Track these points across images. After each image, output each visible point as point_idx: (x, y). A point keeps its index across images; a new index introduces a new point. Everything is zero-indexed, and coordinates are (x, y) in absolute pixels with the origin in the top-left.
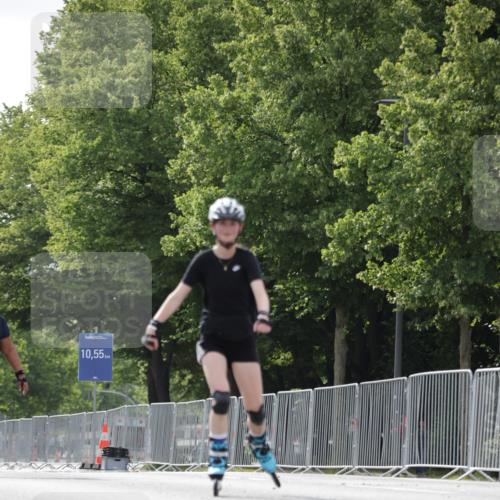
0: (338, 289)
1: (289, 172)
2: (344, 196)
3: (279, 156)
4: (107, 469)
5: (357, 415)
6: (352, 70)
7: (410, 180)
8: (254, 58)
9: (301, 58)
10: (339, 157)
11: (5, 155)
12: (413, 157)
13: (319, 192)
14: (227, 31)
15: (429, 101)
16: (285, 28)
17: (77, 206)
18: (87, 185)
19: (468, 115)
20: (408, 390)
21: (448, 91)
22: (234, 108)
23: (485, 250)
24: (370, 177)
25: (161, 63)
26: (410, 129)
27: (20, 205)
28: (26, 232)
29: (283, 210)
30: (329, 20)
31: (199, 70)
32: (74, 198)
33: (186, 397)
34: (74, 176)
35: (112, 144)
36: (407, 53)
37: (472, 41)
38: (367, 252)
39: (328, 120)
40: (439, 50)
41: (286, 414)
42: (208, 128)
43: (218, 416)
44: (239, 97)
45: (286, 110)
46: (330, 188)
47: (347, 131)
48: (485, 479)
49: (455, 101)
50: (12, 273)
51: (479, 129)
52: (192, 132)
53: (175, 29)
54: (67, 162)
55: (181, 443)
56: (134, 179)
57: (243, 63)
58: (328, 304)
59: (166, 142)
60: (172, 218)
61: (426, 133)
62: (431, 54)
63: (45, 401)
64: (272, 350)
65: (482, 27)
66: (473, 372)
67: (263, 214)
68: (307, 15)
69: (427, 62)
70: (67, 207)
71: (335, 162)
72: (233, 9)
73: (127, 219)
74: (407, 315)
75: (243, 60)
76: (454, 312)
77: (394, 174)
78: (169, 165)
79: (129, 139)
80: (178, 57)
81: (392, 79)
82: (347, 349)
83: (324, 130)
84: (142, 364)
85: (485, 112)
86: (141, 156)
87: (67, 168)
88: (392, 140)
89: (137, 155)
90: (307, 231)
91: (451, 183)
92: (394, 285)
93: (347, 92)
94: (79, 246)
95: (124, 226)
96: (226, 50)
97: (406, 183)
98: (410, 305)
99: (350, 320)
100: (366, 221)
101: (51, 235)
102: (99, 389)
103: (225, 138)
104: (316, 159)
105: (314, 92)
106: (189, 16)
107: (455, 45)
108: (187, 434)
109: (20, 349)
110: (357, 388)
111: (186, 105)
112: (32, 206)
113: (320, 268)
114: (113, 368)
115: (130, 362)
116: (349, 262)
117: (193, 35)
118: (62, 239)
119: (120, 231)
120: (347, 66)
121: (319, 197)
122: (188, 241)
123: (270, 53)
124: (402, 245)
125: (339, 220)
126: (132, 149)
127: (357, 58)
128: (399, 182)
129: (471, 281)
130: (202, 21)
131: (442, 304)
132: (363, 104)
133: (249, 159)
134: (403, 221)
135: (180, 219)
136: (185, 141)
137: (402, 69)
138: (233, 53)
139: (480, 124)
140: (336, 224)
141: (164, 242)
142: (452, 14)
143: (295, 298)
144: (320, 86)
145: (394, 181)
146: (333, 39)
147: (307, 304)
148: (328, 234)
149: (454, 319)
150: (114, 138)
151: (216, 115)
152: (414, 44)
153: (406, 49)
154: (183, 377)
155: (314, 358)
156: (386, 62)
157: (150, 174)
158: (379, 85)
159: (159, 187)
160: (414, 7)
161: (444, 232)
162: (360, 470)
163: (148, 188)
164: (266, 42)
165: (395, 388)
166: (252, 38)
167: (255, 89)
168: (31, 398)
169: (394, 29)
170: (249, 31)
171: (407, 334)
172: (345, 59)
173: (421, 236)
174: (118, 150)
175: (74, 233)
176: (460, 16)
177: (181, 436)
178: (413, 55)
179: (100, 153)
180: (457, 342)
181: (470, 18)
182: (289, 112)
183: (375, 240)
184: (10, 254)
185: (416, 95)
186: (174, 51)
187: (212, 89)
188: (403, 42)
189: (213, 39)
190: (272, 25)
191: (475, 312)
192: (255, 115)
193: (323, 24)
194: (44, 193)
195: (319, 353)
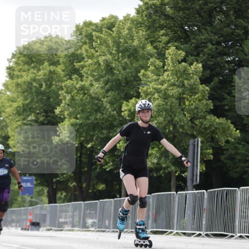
3: (100, 107)
4: (31, 230)
6: (130, 75)
8: (91, 69)
9: (109, 69)
13: (116, 122)
14: (80, 59)
16: (103, 58)
18: (24, 118)
19: (175, 92)
21: (167, 83)
22: (83, 89)
25: (54, 71)
29: (102, 130)
30: (120, 55)
31: (69, 73)
32: (19, 123)
33: (63, 202)
34: (19, 115)
35: (34, 102)
36: (151, 67)
37: (176, 64)
40: (163, 67)
41: (103, 209)
42: (72, 97)
44: (84, 85)
46: (120, 121)
47: (128, 98)
49: (170, 86)
51: (179, 98)
52: (66, 98)
53: (60, 57)
54: (17, 109)
55: (61, 220)
56: (43, 116)
57: (86, 71)
59: (56, 102)
61: (158, 99)
62: (160, 68)
64: (97, 184)
65: (180, 58)
66: (177, 193)
68: (112, 52)
69: (159, 71)
70: (16, 127)
71: (123, 110)
74: (151, 170)
80: (61, 68)
81: (145, 78)
84: (46, 189)
85: (181, 91)
86: (46, 107)
87: (17, 112)
89: (44, 107)
91: (169, 118)
93: (127, 82)
96: (80, 66)
98: (152, 166)
101: (10, 138)
102: (29, 199)
107: (169, 65)
108: (63, 216)
111: (64, 87)
112: (3, 126)
113: (117, 151)
114: (34, 190)
115: (41, 188)
117: (67, 60)
118: (14, 139)
120: (128, 73)
123: (97, 67)
126: (42, 104)
127: (131, 70)
130: (70, 54)
131: (164, 166)
132: (134, 88)
133: (89, 108)
137: (149, 73)
138: (83, 67)
139: (179, 96)
142: (169, 53)
143: (107, 163)
146: (122, 62)
149: (169, 171)
150: (35, 100)
151: (75, 91)
152: (153, 64)
154: (62, 194)
155: (114, 187)
156: (142, 71)
157: (49, 114)
158: (140, 80)
159: (53, 119)
160: (154, 50)
163: (48, 120)
164: (96, 63)
166: (90, 61)
167: (91, 81)
169: (146, 58)
170: (89, 58)
172: (127, 70)
174: (37, 105)
176: (171, 54)
177: (61, 217)
178: (153, 68)
179: (30, 106)
181: (175, 55)
185: (154, 84)
186: (59, 66)
187: (74, 81)
188: (149, 63)
189: (75, 61)
190: (98, 56)
191: (178, 169)
192: (91, 91)
193: (118, 56)
194: (8, 121)
195: (116, 185)
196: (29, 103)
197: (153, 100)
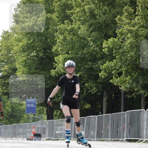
0: (104, 85)
1: (89, 50)
2: (106, 57)
3: (86, 45)
4: (35, 140)
5: (110, 123)
6: (108, 19)
7: (126, 52)
8: (78, 16)
9: (93, 15)
10: (104, 45)
11: (3, 46)
12: (127, 45)
14: (70, 7)
15: (132, 28)
16: (88, 6)
17: (25, 61)
18: (28, 54)
19: (143, 32)
20: (126, 116)
21: (138, 25)
22: (72, 30)
24: (114, 51)
25: (50, 17)
26: (126, 36)
27: (8, 60)
28: (10, 69)
29: (88, 62)
30: (101, 4)
31: (62, 19)
32: (24, 58)
33: (58, 118)
34: (24, 52)
36: (125, 13)
37: (145, 10)
38: (113, 74)
39: (101, 34)
40: (135, 13)
41: (89, 123)
42: (65, 37)
44: (74, 27)
45: (88, 31)
46: (102, 55)
47: (107, 37)
49: (140, 28)
50: (6, 81)
51: (147, 37)
52: (60, 38)
53: (55, 7)
54: (22, 47)
55: (57, 132)
56: (42, 52)
57: (75, 17)
58: (101, 90)
59: (52, 41)
60: (54, 64)
61: (131, 38)
62: (132, 14)
63: (16, 119)
64: (84, 104)
66: (145, 110)
67: (81, 62)
68: (95, 2)
69: (131, 16)
70: (22, 61)
71: (103, 47)
72: (72, 1)
73: (40, 64)
74: (125, 93)
77: (121, 51)
78: (53, 48)
79: (41, 40)
80: (55, 15)
81: (120, 21)
82: (107, 103)
83: (100, 37)
84: (45, 108)
86: (44, 45)
87: (22, 49)
88: (120, 40)
89: (43, 45)
90: (95, 68)
92: (121, 84)
93: (107, 25)
94: (26, 73)
95: (39, 67)
96: (70, 13)
97: (125, 53)
98: (127, 90)
99: (108, 95)
100: (113, 65)
101: (17, 69)
102: (32, 116)
103: (70, 40)
104: (97, 46)
105: (97, 26)
106: (59, 3)
107: (140, 11)
108: (59, 129)
109: (8, 104)
110: (110, 115)
111: (58, 30)
112: (12, 61)
113: (99, 79)
114: (36, 110)
115: (41, 108)
116: (108, 77)
117: (60, 9)
118: (21, 71)
119: (38, 68)
120: (107, 17)
121: (98, 57)
122: (59, 71)
123: (84, 14)
124: (124, 72)
125: (105, 64)
126: (42, 43)
127: (110, 15)
128: (123, 52)
129: (145, 83)
130: (63, 4)
131: (136, 90)
132: (112, 29)
133: (77, 46)
134: (124, 64)
135: (56, 65)
136: (58, 41)
137: (123, 18)
138: (72, 14)
139: (147, 35)
140: (104, 66)
141: (52, 72)
142: (139, 2)
143: (91, 88)
144: (98, 24)
145: (121, 52)
146: (103, 9)
147: (95, 90)
148: (101, 69)
149: (139, 94)
150: (36, 40)
151: (67, 33)
152: (127, 11)
153: (125, 12)
154: (57, 112)
155: (97, 106)
156: (119, 16)
157: (47, 51)
158: (117, 23)
159: (50, 55)
161: (136, 68)
162: (111, 140)
163: (46, 55)
164: (82, 10)
165: (122, 115)
166: (78, 9)
167: (79, 25)
168: (12, 119)
169: (121, 6)
170: (77, 7)
171: (125, 99)
172: (106, 15)
173: (129, 69)
174: (37, 43)
175: (24, 69)
176: (141, 2)
177: (57, 130)
178: (127, 14)
179: (32, 45)
180: (140, 101)
181: (144, 3)
182: (89, 32)
183: (116, 71)
184: (5, 75)
185: (128, 26)
187: (66, 25)
188: (124, 10)
189: (66, 10)
190: (84, 6)
191: (146, 92)
192: (79, 33)
193: (100, 5)
194: (15, 57)
195: (98, 105)
196: (32, 42)
197: (127, 39)
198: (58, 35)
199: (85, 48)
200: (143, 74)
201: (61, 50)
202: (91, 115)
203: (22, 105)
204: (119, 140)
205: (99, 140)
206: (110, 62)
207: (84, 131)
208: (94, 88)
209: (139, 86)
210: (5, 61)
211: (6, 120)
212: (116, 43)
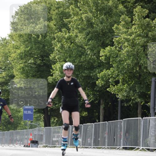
0: (101, 93)
1: (87, 58)
2: (103, 65)
3: (84, 53)
4: (32, 147)
5: (107, 131)
6: (105, 27)
8: (76, 24)
9: (90, 24)
10: (102, 53)
11: (1, 52)
12: (124, 54)
13: (96, 64)
14: (68, 16)
15: (129, 37)
16: (85, 15)
17: (23, 68)
18: (26, 62)
19: (140, 41)
20: (122, 124)
21: (134, 34)
22: (70, 39)
23: (146, 82)
24: (111, 60)
25: (48, 25)
26: (123, 45)
27: (6, 67)
28: (8, 75)
29: (85, 70)
30: (99, 13)
31: (59, 27)
32: (22, 65)
33: (56, 125)
34: (22, 59)
35: (33, 49)
36: (122, 22)
37: (141, 19)
38: (110, 82)
39: (98, 42)
40: (132, 22)
42: (62, 45)
43: (65, 131)
44: (71, 36)
45: (85, 40)
46: (99, 63)
47: (104, 46)
48: (145, 151)
49: (136, 37)
50: (3, 88)
51: (144, 46)
52: (57, 46)
54: (20, 55)
55: (54, 139)
56: (40, 60)
58: (98, 98)
59: (50, 49)
60: (51, 71)
61: (128, 46)
62: (129, 23)
63: (13, 126)
65: (145, 15)
66: (142, 118)
67: (78, 70)
68: (92, 11)
69: (128, 25)
70: (20, 68)
71: (101, 55)
72: (70, 9)
74: (122, 101)
75: (73, 24)
76: (136, 101)
77: (118, 59)
78: (50, 56)
81: (118, 30)
82: (104, 111)
83: (97, 46)
84: (42, 115)
85: (146, 40)
86: (42, 53)
87: (20, 57)
88: (118, 48)
90: (92, 76)
91: (135, 61)
92: (118, 92)
93: (104, 34)
95: (37, 74)
96: (67, 21)
97: (122, 61)
98: (123, 98)
99: (105, 102)
100: (110, 73)
101: (15, 76)
102: (29, 123)
103: (67, 48)
104: (94, 54)
105: (94, 34)
106: (56, 11)
107: (136, 20)
108: (56, 136)
110: (107, 123)
111: (56, 38)
112: (9, 68)
113: (96, 87)
114: (34, 117)
115: (38, 115)
116: (105, 85)
117: (58, 17)
118: (18, 77)
119: (36, 75)
120: (104, 26)
121: (96, 66)
122: (56, 78)
123: (81, 22)
124: (120, 80)
125: (102, 72)
126: (39, 51)
127: (107, 24)
128: (120, 61)
129: (141, 91)
130: (60, 12)
131: (133, 98)
132: (109, 38)
133: (74, 54)
134: (121, 73)
135: (54, 72)
136: (55, 49)
137: (120, 27)
138: (70, 22)
139: (144, 44)
140: (101, 74)
141: (49, 78)
142: (136, 11)
143: (88, 96)
144: (96, 32)
145: (118, 61)
146: (100, 18)
147: (92, 98)
148: (98, 77)
151: (65, 40)
152: (124, 20)
153: (122, 21)
154: (55, 119)
155: (94, 114)
156: (116, 25)
157: (45, 58)
158: (114, 32)
159: (47, 62)
160: (124, 9)
161: (133, 76)
162: (108, 148)
163: (44, 62)
164: (80, 19)
165: (119, 123)
166: (75, 18)
167: (76, 33)
168: (9, 125)
169: (118, 15)
170: (74, 16)
171: (122, 107)
172: (103, 24)
173: (126, 77)
174: (35, 51)
175: (22, 76)
176: (138, 12)
177: (54, 137)
178: (124, 23)
179: (30, 52)
180: (137, 109)
181: (141, 12)
182: (87, 40)
183: (113, 79)
184: (3, 82)
185: (125, 35)
186: (52, 21)
187: (63, 33)
188: (121, 19)
189: (64, 18)
190: (81, 14)
191: (143, 100)
192: (76, 41)
193: (97, 14)
194: (13, 64)
195: (96, 112)
196: (29, 49)
197: (124, 47)
198: (56, 42)
199: (83, 56)
200: (140, 83)
201: (58, 58)
202: (88, 123)
203: (19, 112)
204: (115, 148)
205: (96, 147)
206: (107, 70)
207: (81, 138)
208: (91, 96)
209: (136, 95)
210: (3, 68)
211: (4, 127)
212: (113, 51)
